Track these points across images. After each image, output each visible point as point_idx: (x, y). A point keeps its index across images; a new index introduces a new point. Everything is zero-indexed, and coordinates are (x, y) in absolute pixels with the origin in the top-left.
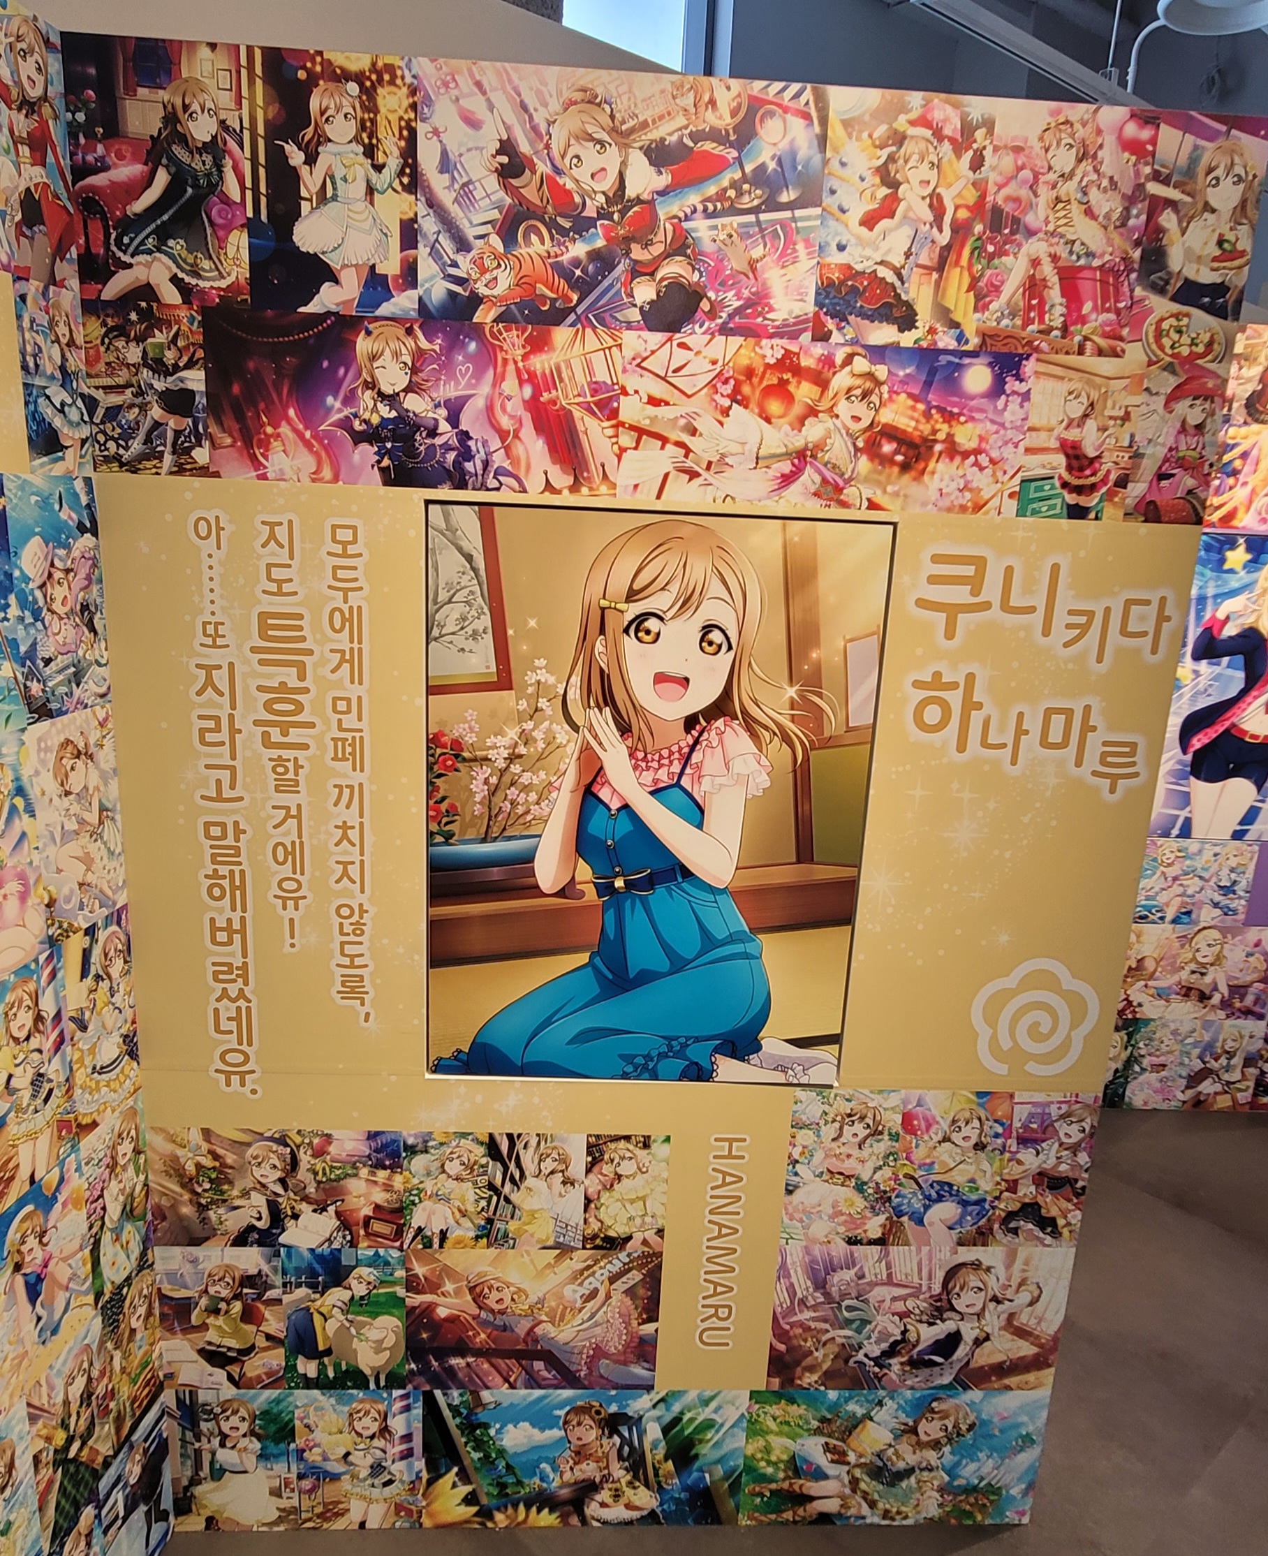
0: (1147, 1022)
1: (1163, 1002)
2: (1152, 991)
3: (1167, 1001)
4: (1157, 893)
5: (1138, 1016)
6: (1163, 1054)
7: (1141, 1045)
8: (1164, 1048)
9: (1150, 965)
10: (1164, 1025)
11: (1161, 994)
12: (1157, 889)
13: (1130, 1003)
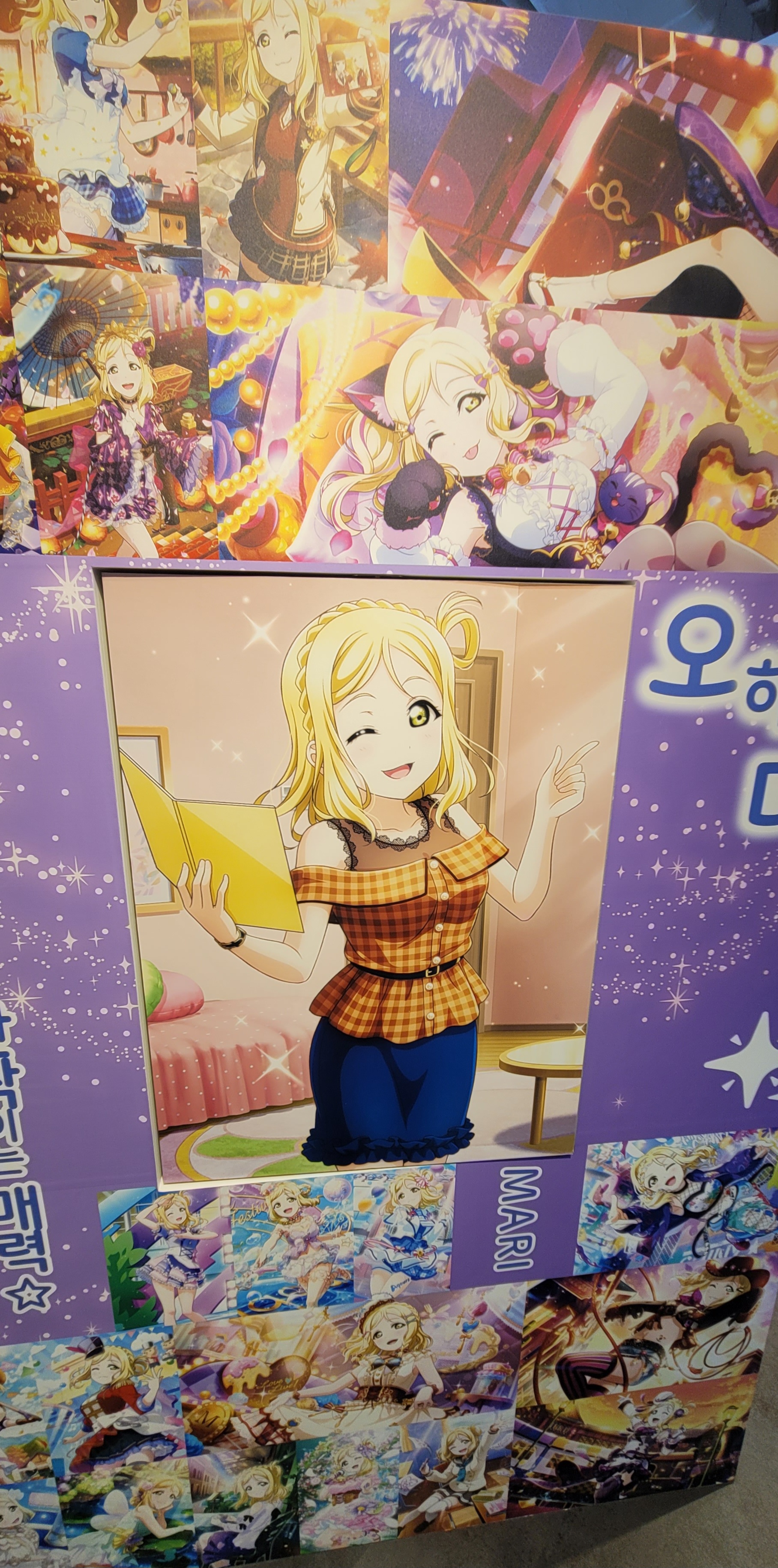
0: (312, 1443)
1: (332, 1414)
2: (308, 1403)
3: (340, 1410)
4: (280, 1267)
5: (293, 1438)
6: (349, 1478)
7: (309, 1473)
8: (349, 1470)
9: (296, 1369)
10: (342, 1442)
11: (325, 1404)
12: (278, 1258)
13: (274, 1425)
